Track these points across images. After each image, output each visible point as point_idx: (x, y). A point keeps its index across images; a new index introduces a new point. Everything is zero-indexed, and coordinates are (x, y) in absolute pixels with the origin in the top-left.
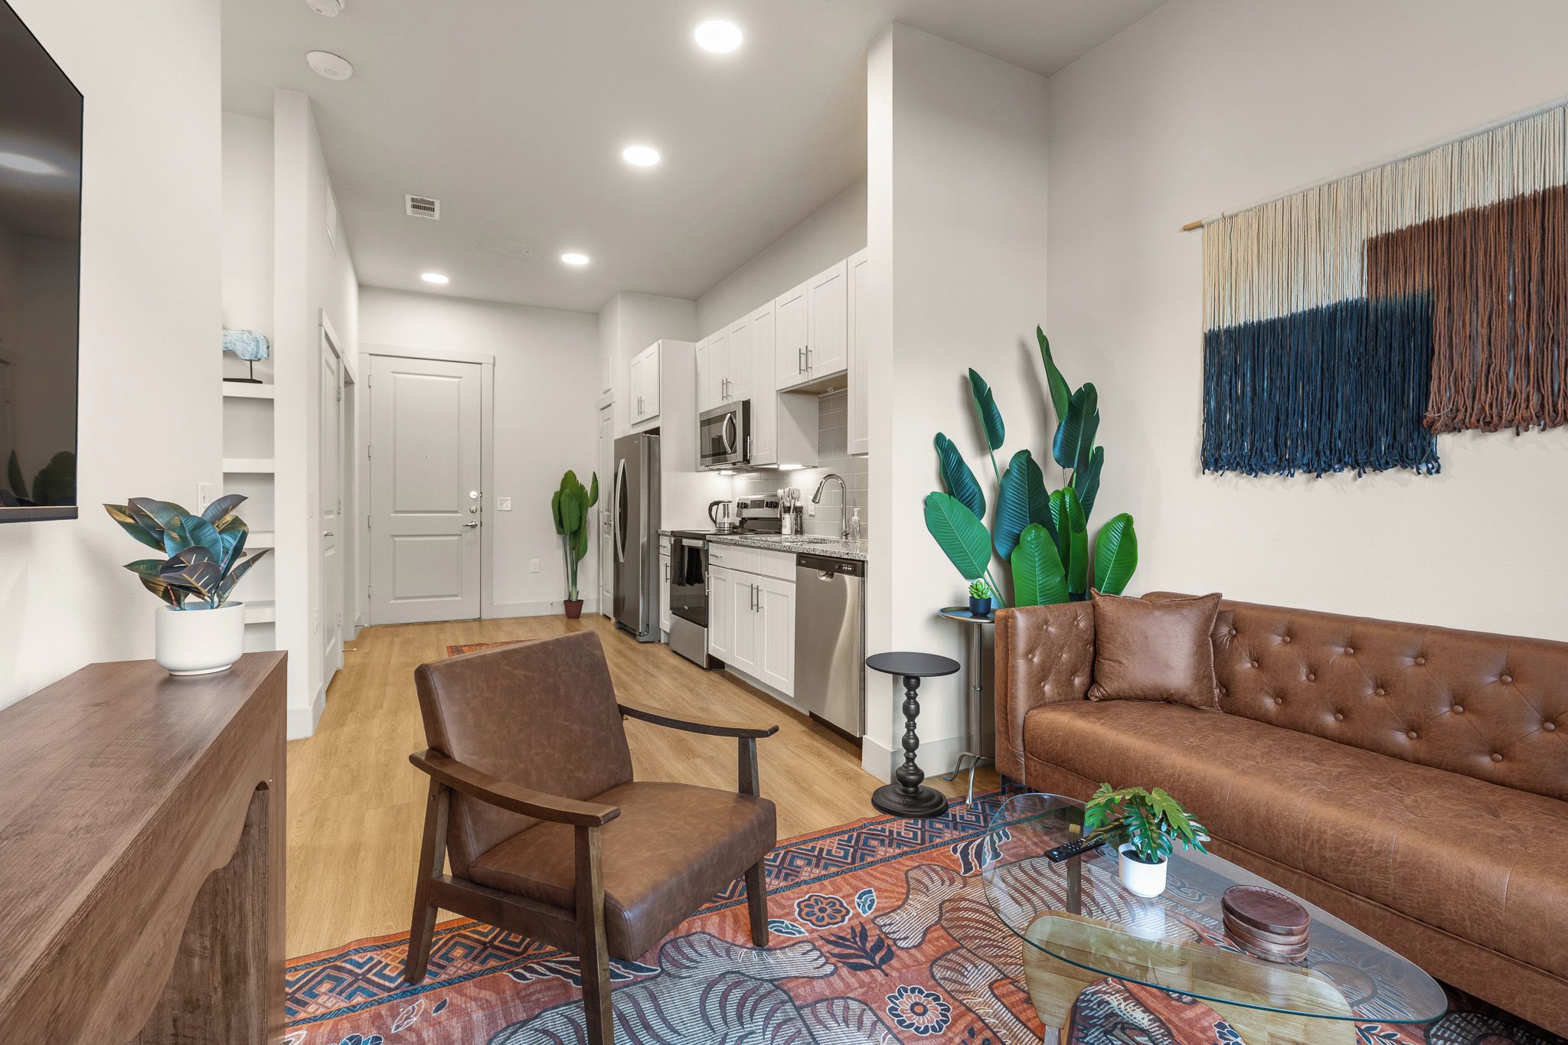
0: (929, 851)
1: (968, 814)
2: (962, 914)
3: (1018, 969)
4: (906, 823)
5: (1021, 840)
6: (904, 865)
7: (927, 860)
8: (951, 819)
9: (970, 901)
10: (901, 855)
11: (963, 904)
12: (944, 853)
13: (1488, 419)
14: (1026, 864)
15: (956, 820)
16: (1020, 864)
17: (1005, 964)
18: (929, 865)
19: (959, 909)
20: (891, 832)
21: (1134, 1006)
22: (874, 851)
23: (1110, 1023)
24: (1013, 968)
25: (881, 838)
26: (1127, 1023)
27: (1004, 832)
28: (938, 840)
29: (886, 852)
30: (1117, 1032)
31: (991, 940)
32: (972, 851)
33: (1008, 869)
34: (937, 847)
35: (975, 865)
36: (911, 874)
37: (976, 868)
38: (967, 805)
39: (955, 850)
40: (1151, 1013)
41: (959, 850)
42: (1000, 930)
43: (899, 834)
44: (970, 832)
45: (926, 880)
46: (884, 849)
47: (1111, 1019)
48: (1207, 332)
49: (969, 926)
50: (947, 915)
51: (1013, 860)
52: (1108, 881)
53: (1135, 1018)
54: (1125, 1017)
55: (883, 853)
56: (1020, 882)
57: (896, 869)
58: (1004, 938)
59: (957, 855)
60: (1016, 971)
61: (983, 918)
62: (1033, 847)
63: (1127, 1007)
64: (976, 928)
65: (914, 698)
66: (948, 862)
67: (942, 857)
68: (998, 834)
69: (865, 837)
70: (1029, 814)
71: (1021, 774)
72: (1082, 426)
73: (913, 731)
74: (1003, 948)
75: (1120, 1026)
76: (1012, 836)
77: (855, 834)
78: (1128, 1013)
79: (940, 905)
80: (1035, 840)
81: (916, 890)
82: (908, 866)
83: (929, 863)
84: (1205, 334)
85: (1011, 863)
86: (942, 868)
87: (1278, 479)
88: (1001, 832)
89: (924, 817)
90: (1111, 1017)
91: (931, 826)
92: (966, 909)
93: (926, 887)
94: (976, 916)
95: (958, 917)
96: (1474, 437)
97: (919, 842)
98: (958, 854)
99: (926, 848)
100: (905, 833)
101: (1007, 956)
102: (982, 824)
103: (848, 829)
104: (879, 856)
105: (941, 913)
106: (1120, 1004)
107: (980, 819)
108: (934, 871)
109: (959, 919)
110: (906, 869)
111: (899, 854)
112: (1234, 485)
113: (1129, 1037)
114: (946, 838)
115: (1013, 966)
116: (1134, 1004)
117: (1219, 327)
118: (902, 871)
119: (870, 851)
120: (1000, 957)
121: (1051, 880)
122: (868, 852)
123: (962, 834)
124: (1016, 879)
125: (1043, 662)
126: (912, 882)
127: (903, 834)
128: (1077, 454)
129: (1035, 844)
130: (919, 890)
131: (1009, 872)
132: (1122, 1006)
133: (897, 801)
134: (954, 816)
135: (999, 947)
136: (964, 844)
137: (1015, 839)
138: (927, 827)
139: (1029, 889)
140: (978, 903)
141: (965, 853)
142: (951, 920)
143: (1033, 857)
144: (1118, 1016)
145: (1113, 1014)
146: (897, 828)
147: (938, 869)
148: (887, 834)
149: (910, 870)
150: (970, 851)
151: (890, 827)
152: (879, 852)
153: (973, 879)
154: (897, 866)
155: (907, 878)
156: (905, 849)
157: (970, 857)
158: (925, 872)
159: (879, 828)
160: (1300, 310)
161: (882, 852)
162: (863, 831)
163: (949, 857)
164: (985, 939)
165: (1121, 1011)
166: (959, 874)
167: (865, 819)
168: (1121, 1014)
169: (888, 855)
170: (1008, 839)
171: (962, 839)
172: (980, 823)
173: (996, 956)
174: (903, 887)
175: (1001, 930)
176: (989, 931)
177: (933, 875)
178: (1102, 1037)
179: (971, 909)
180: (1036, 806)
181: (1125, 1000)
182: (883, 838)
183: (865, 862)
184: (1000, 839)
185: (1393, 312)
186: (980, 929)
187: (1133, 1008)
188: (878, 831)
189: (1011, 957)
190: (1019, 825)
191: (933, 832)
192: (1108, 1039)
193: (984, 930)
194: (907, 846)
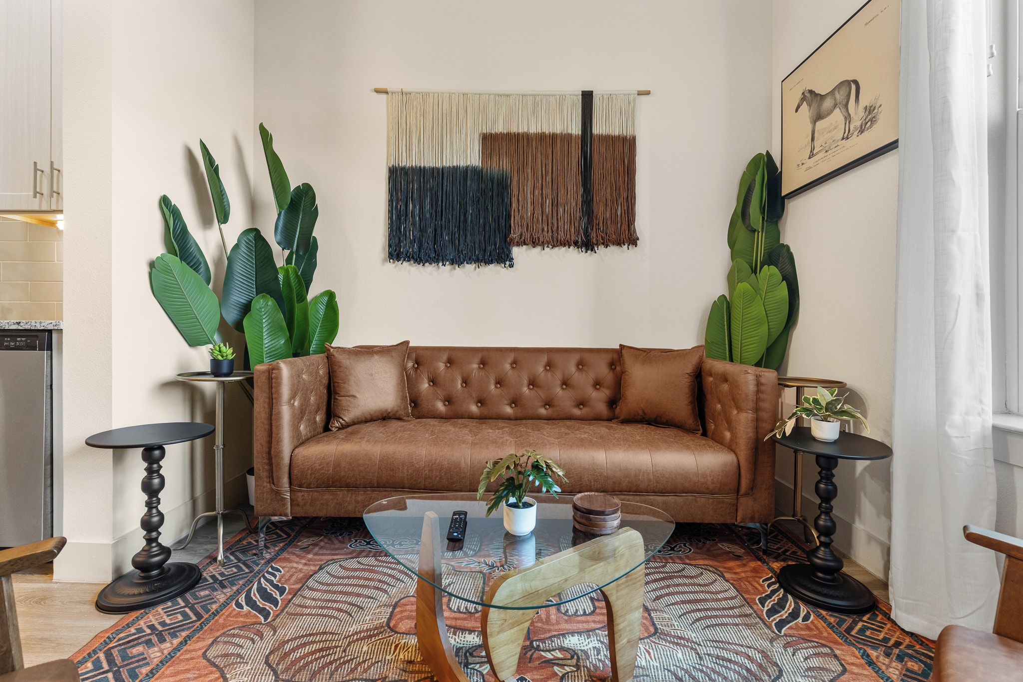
0: (212, 621)
1: (226, 569)
2: (292, 657)
3: (377, 667)
4: (163, 609)
5: (292, 568)
6: (195, 650)
7: (218, 630)
8: (211, 581)
9: (292, 640)
10: (185, 642)
11: (287, 647)
12: (230, 613)
13: (534, 240)
14: (311, 583)
15: (217, 579)
16: (307, 586)
17: (365, 671)
18: (224, 633)
19: (287, 655)
20: (152, 627)
21: (462, 634)
22: (145, 658)
23: (462, 657)
24: (374, 670)
25: (143, 639)
26: (469, 649)
27: (273, 568)
28: (214, 606)
29: (161, 651)
30: (471, 660)
31: (336, 660)
32: (256, 597)
33: (301, 596)
34: (218, 612)
35: (270, 607)
36: (211, 654)
37: (272, 609)
38: (220, 561)
39: (239, 606)
40: (474, 631)
41: (244, 603)
42: (336, 647)
43: (163, 624)
44: (241, 582)
45: (232, 650)
46: (156, 649)
47: (461, 654)
48: (391, 166)
49: (307, 664)
50: (280, 667)
51: (299, 586)
52: (376, 563)
53: (470, 642)
54: (465, 645)
55: (159, 654)
56: (319, 600)
57: (188, 660)
58: (345, 651)
59: (245, 609)
60: (377, 671)
61: (315, 647)
62: (306, 568)
63: (460, 638)
64: (316, 659)
65: (158, 471)
66: (242, 619)
67: (232, 619)
68: (268, 572)
69: (119, 651)
70: (281, 545)
71: (287, 508)
72: (301, 217)
73: (156, 507)
74: (352, 660)
75: (468, 654)
76: (283, 568)
77: (102, 656)
78: (464, 641)
79: (265, 663)
80: (303, 561)
81: (229, 665)
82: (200, 649)
83: (222, 631)
84: (389, 168)
85: (299, 590)
86: (240, 628)
87: (434, 268)
88: (270, 570)
89: (181, 594)
90: (459, 652)
91: (196, 598)
92: (293, 650)
93: (239, 656)
94: (307, 649)
95: (292, 662)
96: (526, 250)
97: (194, 618)
98: (245, 607)
99: (208, 621)
100: (171, 619)
101: (360, 664)
102: (247, 571)
103: (85, 655)
104: (155, 660)
105: (274, 670)
106: (455, 639)
107: (240, 567)
108: (234, 636)
109: (293, 663)
110: (200, 653)
111: (181, 643)
112: (408, 270)
113: (479, 657)
114: (221, 600)
115: (372, 668)
116: (461, 633)
117: (399, 164)
118: (198, 657)
119: (138, 661)
120: (356, 668)
121: (340, 584)
122: (137, 664)
123: (235, 588)
124: (314, 599)
125: (302, 405)
126: (218, 661)
127: (168, 622)
128: (296, 239)
129: (305, 564)
130: (233, 664)
131: (305, 597)
132: (457, 640)
133: (142, 591)
134: (213, 577)
135: (348, 661)
136: (244, 596)
137: (287, 569)
138: (192, 601)
139: (329, 601)
140: (299, 637)
141: (250, 602)
142: (287, 669)
143: (312, 576)
144: (461, 648)
145: (458, 650)
146: (157, 619)
147: (236, 631)
148: (148, 631)
149: (206, 651)
150: (254, 598)
151: (145, 623)
152: (152, 656)
153: (278, 620)
154: (188, 656)
155: (209, 661)
156: (184, 634)
157: (258, 603)
158: (225, 643)
159: (133, 630)
160: (448, 165)
161: (155, 654)
162: (111, 645)
163: (238, 615)
164: (331, 663)
165: (460, 644)
166: (261, 624)
167: (106, 631)
168: (462, 645)
169: (166, 652)
170: (281, 572)
171: (238, 592)
172: (244, 571)
173: (352, 671)
174: (211, 673)
175: (338, 646)
176: (329, 654)
177: (237, 640)
178: (467, 671)
179: (298, 647)
180: (281, 536)
181: (455, 634)
182: (147, 638)
183: (141, 677)
184: (275, 576)
185: (494, 178)
186: (319, 658)
187: (463, 636)
188: (134, 634)
189: (364, 662)
190: (279, 557)
191: (202, 602)
192: (471, 669)
193: (323, 657)
194: (183, 630)
